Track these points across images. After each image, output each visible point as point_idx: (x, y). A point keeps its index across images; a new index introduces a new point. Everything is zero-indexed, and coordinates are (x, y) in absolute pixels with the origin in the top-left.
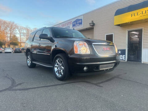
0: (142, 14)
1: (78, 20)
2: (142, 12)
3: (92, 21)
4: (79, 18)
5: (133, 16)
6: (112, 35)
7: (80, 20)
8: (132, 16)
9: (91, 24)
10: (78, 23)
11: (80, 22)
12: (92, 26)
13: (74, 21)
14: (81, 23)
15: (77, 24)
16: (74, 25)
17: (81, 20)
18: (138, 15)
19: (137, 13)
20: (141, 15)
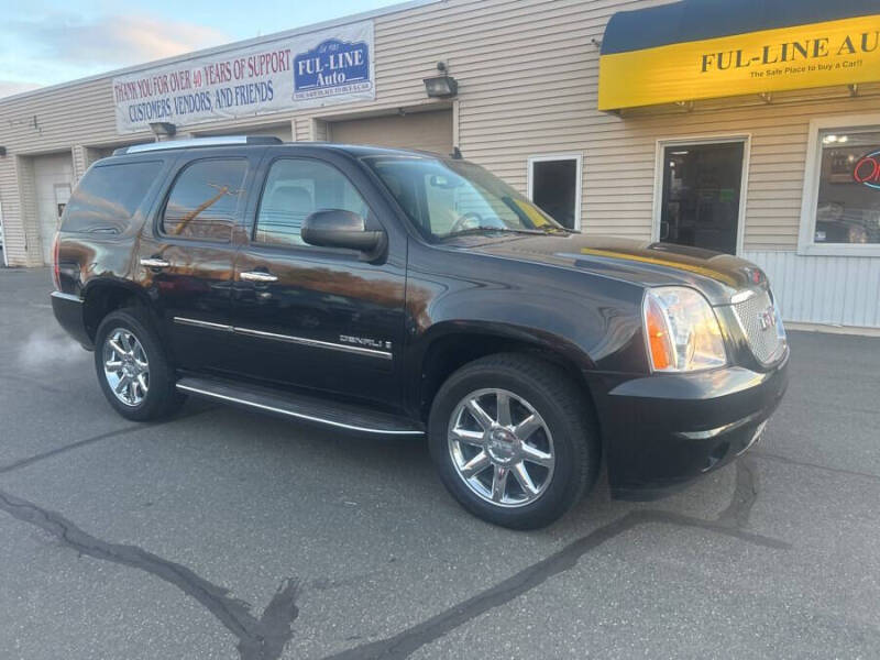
0: (765, 61)
1: (334, 47)
2: (766, 49)
3: (441, 67)
4: (347, 36)
5: (712, 68)
6: (573, 163)
7: (348, 47)
8: (704, 70)
9: (438, 88)
10: (339, 71)
11: (354, 59)
12: (441, 96)
13: (304, 50)
14: (359, 72)
15: (327, 72)
16: (304, 81)
17: (363, 47)
18: (738, 65)
19: (735, 55)
20: (758, 66)
